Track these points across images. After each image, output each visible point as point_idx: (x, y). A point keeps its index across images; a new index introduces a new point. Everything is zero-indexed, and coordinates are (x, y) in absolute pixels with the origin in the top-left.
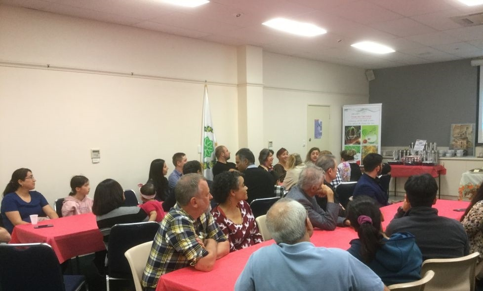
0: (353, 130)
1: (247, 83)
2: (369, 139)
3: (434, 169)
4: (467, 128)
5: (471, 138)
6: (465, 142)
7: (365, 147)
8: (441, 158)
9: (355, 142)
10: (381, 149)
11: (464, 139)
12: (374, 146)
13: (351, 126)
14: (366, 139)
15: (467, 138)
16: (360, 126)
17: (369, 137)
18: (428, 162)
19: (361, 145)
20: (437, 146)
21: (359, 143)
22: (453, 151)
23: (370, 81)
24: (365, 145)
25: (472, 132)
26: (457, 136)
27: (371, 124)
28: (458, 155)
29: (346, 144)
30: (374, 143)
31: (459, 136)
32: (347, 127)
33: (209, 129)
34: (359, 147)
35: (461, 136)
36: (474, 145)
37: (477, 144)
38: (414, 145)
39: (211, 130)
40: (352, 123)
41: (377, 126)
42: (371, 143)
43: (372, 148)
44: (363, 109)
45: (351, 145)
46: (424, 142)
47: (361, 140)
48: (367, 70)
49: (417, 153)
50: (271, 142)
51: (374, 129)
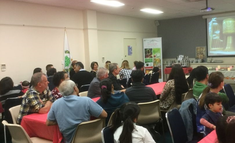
0: (148, 50)
1: (88, 29)
2: (156, 55)
3: (186, 69)
4: (203, 49)
5: (205, 53)
6: (202, 56)
7: (155, 59)
8: (190, 64)
9: (150, 57)
10: (163, 60)
11: (201, 54)
12: (159, 59)
14: (155, 55)
15: (203, 54)
16: (152, 49)
17: (157, 54)
18: (184, 66)
20: (189, 58)
21: (152, 57)
22: (197, 60)
23: (157, 26)
24: (154, 58)
25: (205, 51)
27: (157, 48)
28: (199, 62)
29: (145, 58)
30: (158, 57)
32: (145, 49)
33: (68, 52)
34: (152, 59)
35: (200, 52)
36: (206, 57)
37: (208, 56)
38: (178, 58)
39: (69, 53)
40: (148, 47)
41: (160, 48)
42: (157, 57)
43: (158, 59)
44: (153, 40)
45: (148, 58)
46: (183, 56)
47: (153, 56)
48: (155, 21)
49: (179, 61)
50: (103, 58)
51: (159, 49)
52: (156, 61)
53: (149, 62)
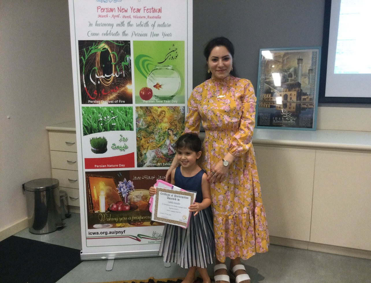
0: (105, 54)
7: (148, 110)
9: (114, 95)
12: (175, 109)
13: (100, 42)
16: (127, 43)
19: (134, 105)
21: (128, 99)
24: (146, 104)
27: (160, 38)
29: (85, 100)
32: (84, 45)
34: (127, 112)
41: (183, 42)
42: (164, 99)
43: (168, 113)
45: (104, 104)
47: (132, 88)
52: (155, 122)
53: (112, 128)
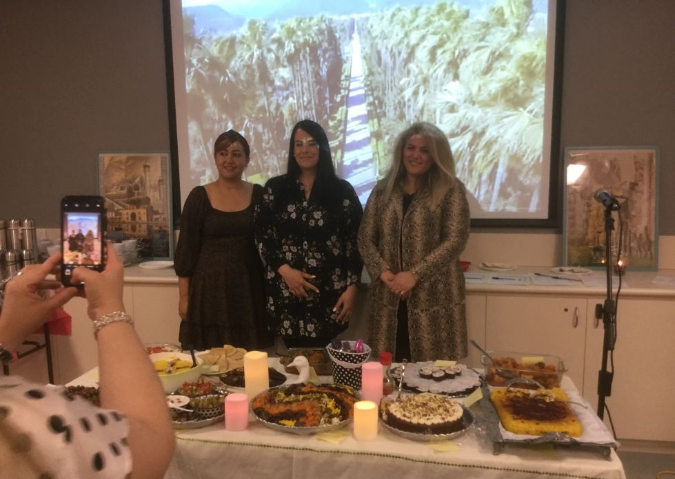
4: (147, 167)
6: (141, 213)
11: (138, 203)
15: (148, 200)
26: (119, 192)
31: (124, 192)
35: (130, 193)
